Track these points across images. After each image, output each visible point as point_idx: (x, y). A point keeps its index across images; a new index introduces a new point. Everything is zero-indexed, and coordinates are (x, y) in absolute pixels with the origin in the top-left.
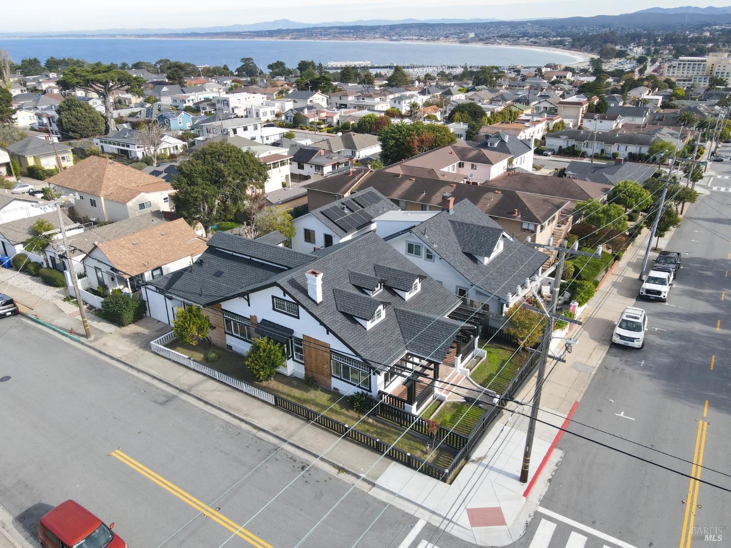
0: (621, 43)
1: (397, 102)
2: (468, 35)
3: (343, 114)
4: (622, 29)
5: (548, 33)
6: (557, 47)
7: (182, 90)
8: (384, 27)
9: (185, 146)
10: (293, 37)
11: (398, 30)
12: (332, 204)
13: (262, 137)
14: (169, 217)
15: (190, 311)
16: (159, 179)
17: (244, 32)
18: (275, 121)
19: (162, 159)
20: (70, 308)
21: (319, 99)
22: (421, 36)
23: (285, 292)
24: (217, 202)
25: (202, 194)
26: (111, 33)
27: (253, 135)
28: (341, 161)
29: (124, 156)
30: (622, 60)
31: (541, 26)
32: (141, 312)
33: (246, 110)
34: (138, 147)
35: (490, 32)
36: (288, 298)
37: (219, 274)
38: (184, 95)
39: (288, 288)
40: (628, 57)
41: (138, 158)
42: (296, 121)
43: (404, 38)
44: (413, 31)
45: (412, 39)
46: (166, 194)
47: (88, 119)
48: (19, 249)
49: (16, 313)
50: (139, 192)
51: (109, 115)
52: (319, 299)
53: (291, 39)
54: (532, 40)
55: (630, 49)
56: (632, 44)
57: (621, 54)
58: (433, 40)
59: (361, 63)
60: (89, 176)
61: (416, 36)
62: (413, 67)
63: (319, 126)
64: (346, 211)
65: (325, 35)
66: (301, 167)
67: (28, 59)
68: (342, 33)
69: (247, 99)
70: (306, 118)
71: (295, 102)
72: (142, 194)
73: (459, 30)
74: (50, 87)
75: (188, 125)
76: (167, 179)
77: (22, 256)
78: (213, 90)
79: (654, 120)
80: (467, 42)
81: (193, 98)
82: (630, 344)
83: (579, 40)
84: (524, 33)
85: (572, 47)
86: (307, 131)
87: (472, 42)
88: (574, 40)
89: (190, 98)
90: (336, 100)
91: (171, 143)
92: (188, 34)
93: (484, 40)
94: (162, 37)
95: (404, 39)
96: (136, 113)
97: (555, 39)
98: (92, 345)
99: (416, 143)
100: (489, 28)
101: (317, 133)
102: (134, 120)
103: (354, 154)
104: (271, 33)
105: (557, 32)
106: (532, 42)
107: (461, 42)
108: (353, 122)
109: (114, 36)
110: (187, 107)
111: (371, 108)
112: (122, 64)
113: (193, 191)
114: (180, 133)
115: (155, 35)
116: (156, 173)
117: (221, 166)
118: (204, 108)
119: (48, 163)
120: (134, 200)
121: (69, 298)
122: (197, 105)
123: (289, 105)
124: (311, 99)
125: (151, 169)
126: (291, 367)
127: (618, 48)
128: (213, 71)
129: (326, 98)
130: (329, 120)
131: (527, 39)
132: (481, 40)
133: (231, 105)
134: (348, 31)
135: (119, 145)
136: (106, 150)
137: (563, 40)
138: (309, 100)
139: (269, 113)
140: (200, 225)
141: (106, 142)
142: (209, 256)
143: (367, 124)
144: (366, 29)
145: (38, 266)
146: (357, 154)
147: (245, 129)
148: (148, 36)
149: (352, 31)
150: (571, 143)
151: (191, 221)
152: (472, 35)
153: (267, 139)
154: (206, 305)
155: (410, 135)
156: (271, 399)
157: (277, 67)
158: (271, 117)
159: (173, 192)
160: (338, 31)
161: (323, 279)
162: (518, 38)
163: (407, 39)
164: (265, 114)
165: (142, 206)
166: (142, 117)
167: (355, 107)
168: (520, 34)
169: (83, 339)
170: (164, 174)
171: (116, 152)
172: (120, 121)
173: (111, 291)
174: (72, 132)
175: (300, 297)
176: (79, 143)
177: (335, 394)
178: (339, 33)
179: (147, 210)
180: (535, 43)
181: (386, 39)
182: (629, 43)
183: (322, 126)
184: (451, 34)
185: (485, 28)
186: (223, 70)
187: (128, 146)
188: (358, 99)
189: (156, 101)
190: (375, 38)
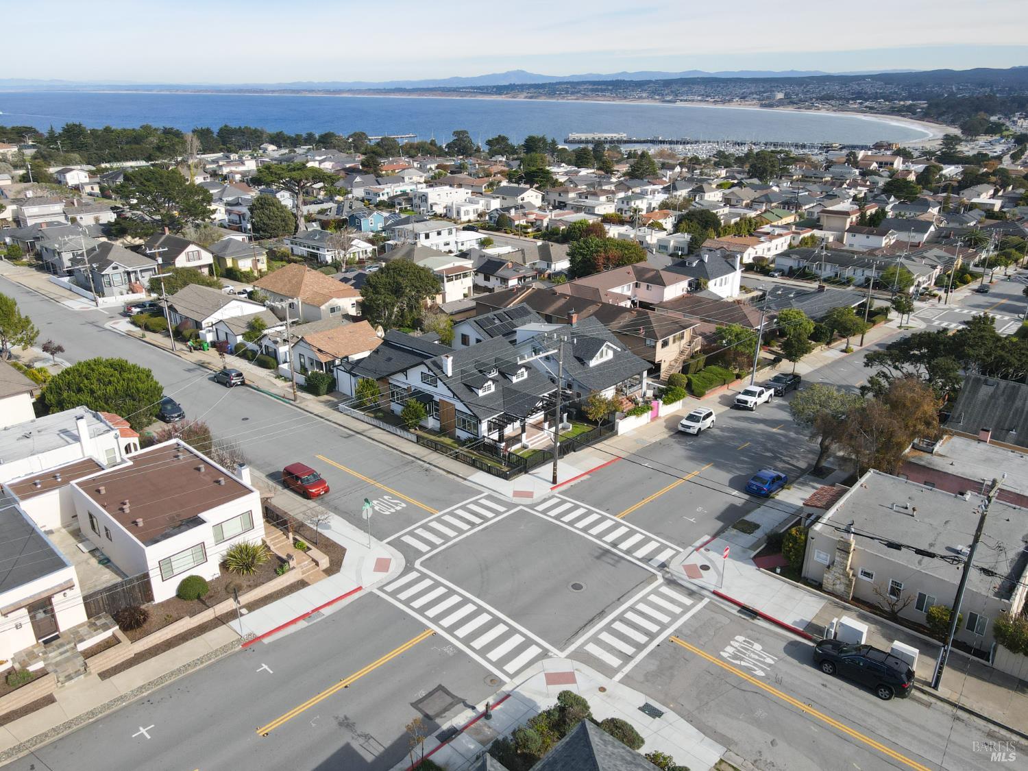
0: (1001, 112)
1: (625, 202)
2: (774, 96)
3: (553, 218)
4: (1011, 89)
5: (895, 93)
6: (903, 116)
7: (377, 181)
8: (656, 82)
9: (374, 250)
10: (530, 95)
11: (675, 87)
12: (485, 316)
13: (456, 242)
14: (355, 319)
15: (367, 382)
16: (347, 286)
17: (464, 88)
18: (478, 221)
19: (351, 264)
20: (280, 383)
21: (532, 197)
22: (707, 96)
23: (429, 369)
24: (395, 309)
25: (384, 301)
26: (294, 87)
27: (447, 240)
28: (527, 275)
29: (313, 261)
30: (994, 138)
31: (886, 84)
32: (332, 387)
33: (446, 207)
34: (328, 251)
35: (808, 91)
36: (431, 373)
37: (390, 359)
38: (378, 187)
39: (431, 366)
40: (1005, 133)
41: (327, 262)
42: (498, 224)
43: (682, 98)
44: (696, 88)
45: (693, 101)
46: (354, 300)
47: (279, 219)
48: (240, 339)
49: (243, 383)
50: (331, 298)
51: (300, 213)
52: (450, 374)
53: (526, 97)
54: (867, 104)
55: (1014, 122)
56: (1018, 114)
57: (995, 129)
58: (723, 102)
59: (614, 135)
60: (289, 281)
61: (699, 96)
62: (685, 143)
63: (525, 230)
64: (497, 321)
65: (573, 93)
66: (487, 279)
67: (200, 128)
68: (597, 90)
69: (449, 195)
70: (511, 220)
71: (503, 198)
72: (334, 299)
73: (763, 87)
74: (231, 172)
75: (380, 226)
76: (356, 286)
77: (242, 345)
78: (412, 180)
79: (939, 237)
80: (771, 106)
81: (389, 190)
82: (688, 430)
83: (937, 105)
84: (859, 93)
85: (925, 116)
86: (511, 235)
87: (778, 106)
88: (930, 105)
89: (385, 191)
90: (554, 197)
91: (361, 247)
92: (391, 90)
93: (796, 104)
94: (358, 94)
95: (681, 101)
96: (326, 210)
97: (902, 103)
98: (299, 405)
99: (601, 261)
100: (807, 85)
101: (522, 238)
102: (323, 217)
103: (549, 266)
104: (500, 90)
105: (910, 92)
106: (866, 107)
107: (763, 106)
108: (564, 227)
109: (298, 91)
110: (380, 201)
111: (590, 210)
112: (307, 134)
113: (377, 299)
114: (371, 235)
115: (350, 91)
116: (345, 280)
117: (400, 279)
118: (400, 204)
119: (245, 265)
120: (327, 304)
121: (279, 377)
122: (392, 198)
123: (496, 204)
124: (522, 196)
125: (341, 275)
126: (431, 423)
127: (993, 119)
128: (417, 148)
129: (541, 196)
130: (538, 223)
131: (861, 103)
132: (792, 103)
133: (430, 201)
134: (604, 87)
135: (309, 247)
136: (295, 252)
137: (914, 105)
138: (520, 197)
139: (471, 213)
140: (380, 328)
141: (296, 244)
142: (383, 347)
143: (577, 230)
144: (630, 85)
145: (254, 353)
146: (553, 266)
147: (439, 233)
148: (340, 91)
149: (610, 88)
150: (804, 263)
151: (374, 324)
152: (780, 96)
153: (462, 244)
154: (378, 380)
155: (597, 252)
156: (414, 438)
157: (498, 143)
158: (473, 217)
159: (360, 298)
160: (590, 87)
161: (453, 361)
162: (848, 100)
163: (686, 101)
164: (467, 213)
165: (333, 310)
166: (332, 215)
167: (572, 208)
168: (853, 94)
169: (292, 402)
170: (353, 281)
171: (305, 255)
172: (309, 219)
173: (310, 373)
174: (263, 231)
175: (437, 371)
176: (270, 243)
177: (458, 440)
178: (592, 90)
179: (338, 314)
180: (871, 108)
181: (656, 99)
182: (1013, 113)
183: (530, 230)
184: (752, 93)
185: (802, 85)
186: (430, 146)
187: (318, 249)
188: (580, 197)
189: (348, 193)
190: (640, 98)
